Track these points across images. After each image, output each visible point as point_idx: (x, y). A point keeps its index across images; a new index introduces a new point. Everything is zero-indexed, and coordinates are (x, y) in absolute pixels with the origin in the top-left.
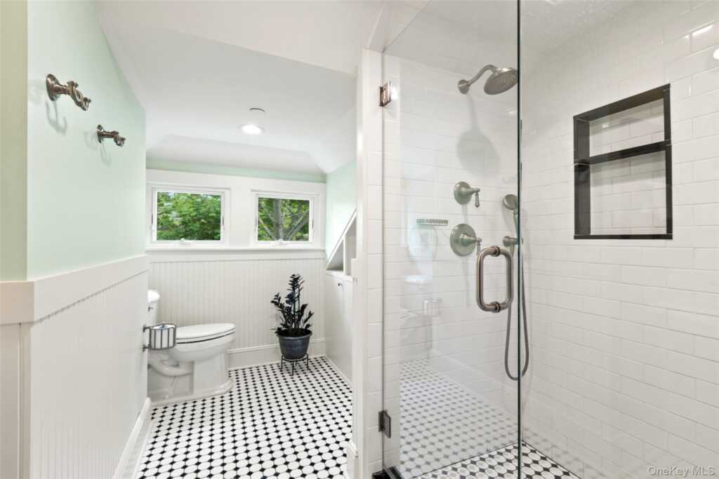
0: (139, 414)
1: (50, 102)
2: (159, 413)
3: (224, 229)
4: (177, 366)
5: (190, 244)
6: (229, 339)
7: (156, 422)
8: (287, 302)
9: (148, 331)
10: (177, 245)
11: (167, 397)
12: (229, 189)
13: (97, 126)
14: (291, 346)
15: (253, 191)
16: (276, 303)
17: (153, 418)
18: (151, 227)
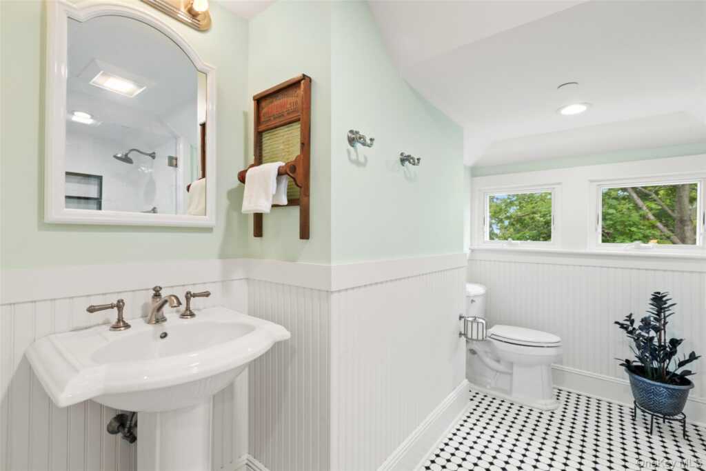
0: (455, 388)
1: (352, 148)
2: (478, 399)
3: (554, 229)
4: (498, 361)
5: (517, 244)
6: (552, 352)
7: (473, 404)
8: (640, 328)
9: (463, 319)
10: (505, 245)
11: (488, 387)
12: (559, 184)
13: (400, 153)
14: (648, 392)
15: (592, 181)
16: (626, 326)
17: (472, 400)
18: (483, 228)
